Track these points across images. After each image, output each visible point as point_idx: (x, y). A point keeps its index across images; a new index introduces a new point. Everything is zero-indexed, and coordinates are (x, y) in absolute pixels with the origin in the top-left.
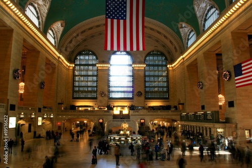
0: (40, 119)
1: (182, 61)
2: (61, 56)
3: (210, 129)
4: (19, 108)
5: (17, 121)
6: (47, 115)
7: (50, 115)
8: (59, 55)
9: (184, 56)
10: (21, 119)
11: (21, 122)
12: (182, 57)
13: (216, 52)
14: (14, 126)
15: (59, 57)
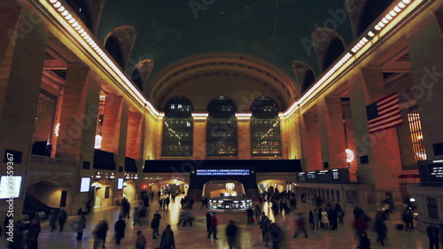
0: (121, 180)
1: (297, 108)
2: (148, 103)
3: (338, 192)
4: (95, 167)
5: (91, 183)
6: (130, 176)
7: (134, 176)
8: (145, 101)
9: (299, 102)
10: (97, 180)
11: (96, 184)
12: (296, 103)
13: (342, 96)
14: (88, 190)
15: (146, 105)
